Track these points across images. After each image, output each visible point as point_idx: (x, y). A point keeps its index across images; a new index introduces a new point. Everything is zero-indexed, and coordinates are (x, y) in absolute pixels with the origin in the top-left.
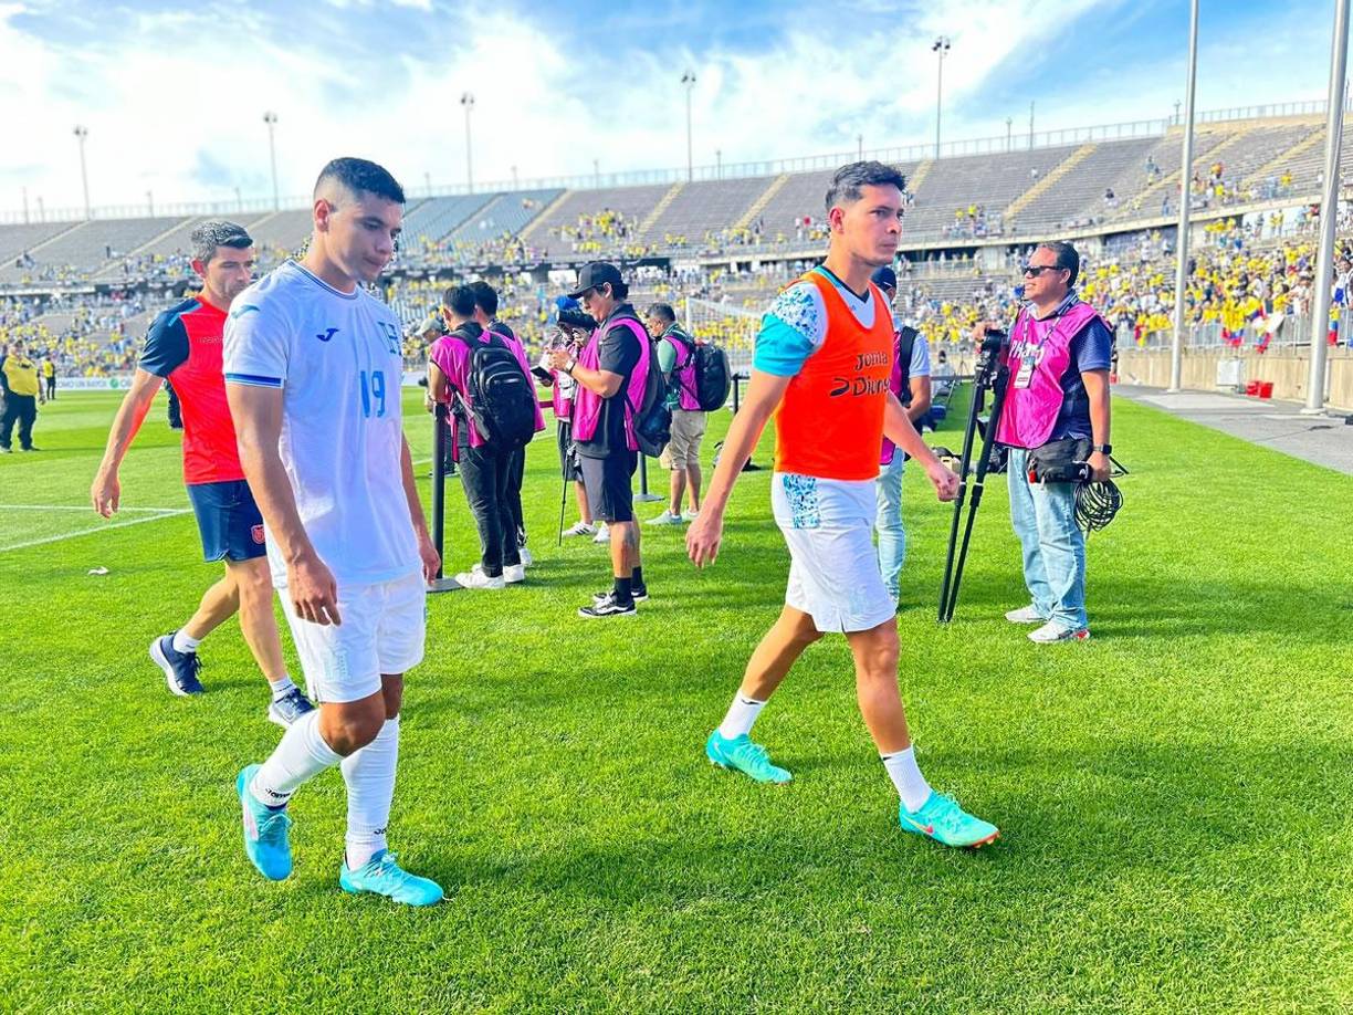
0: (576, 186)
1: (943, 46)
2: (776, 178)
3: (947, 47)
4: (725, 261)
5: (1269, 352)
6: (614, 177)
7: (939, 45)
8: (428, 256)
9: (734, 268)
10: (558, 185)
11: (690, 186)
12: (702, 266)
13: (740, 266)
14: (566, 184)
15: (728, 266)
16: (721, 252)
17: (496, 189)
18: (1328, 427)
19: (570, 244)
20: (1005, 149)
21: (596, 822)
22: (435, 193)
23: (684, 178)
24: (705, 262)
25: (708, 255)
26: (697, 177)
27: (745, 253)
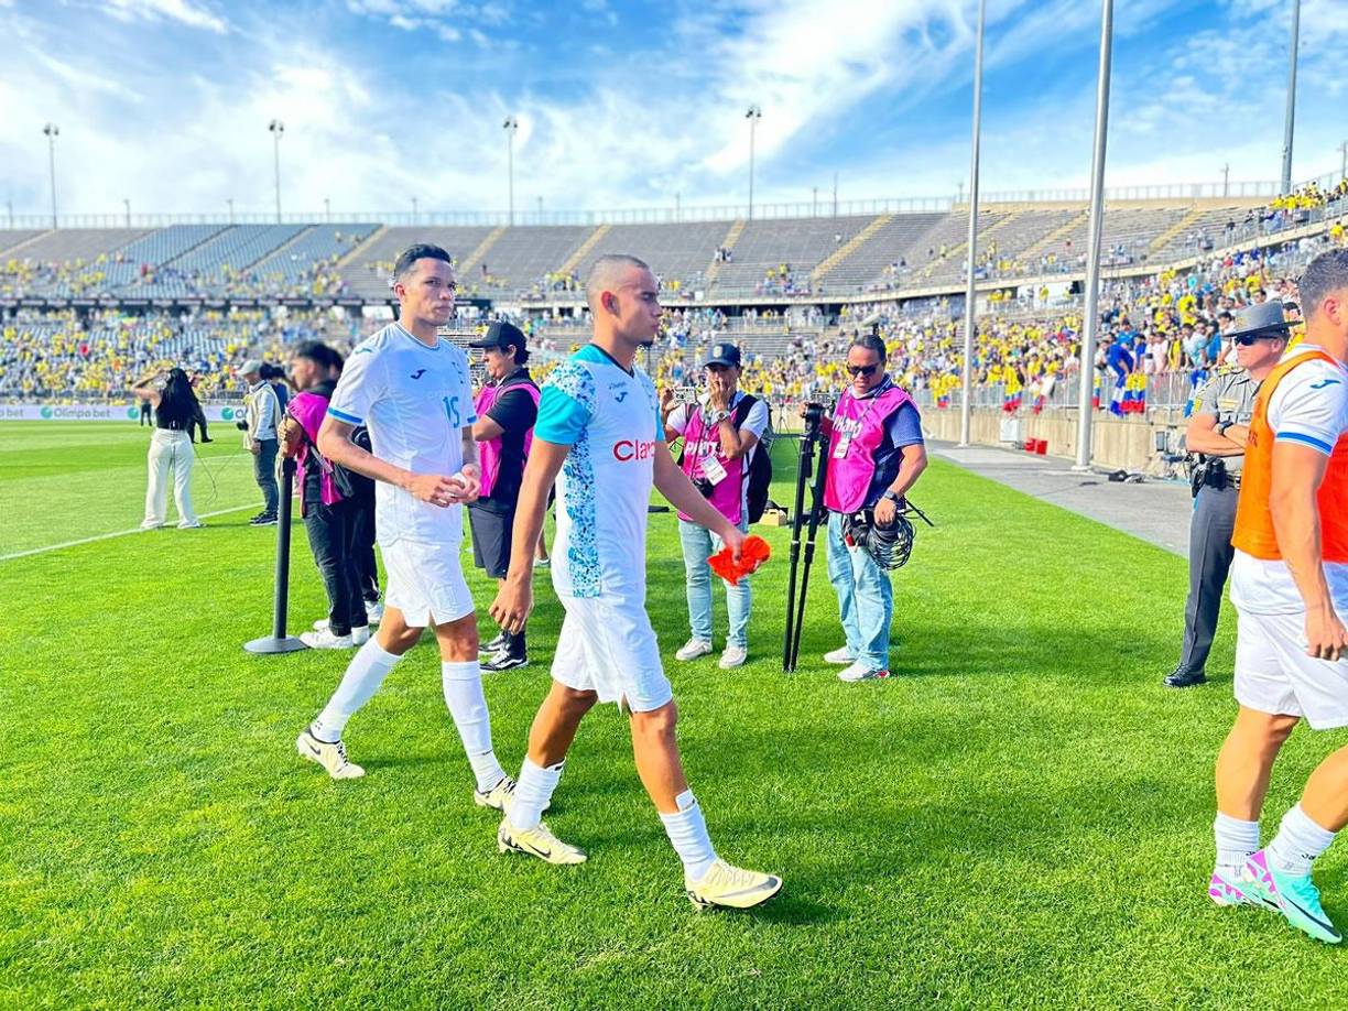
0: (393, 222)
1: (755, 114)
2: (598, 227)
3: (759, 115)
4: (548, 305)
5: (1043, 413)
6: (433, 215)
7: (751, 113)
8: (231, 285)
9: (556, 312)
10: (373, 220)
11: (511, 230)
12: (524, 310)
13: (562, 312)
14: (383, 220)
15: (550, 311)
16: (544, 297)
17: (307, 221)
18: (1094, 483)
19: (385, 280)
20: (812, 214)
21: (487, 886)
22: (239, 221)
23: (505, 222)
24: (527, 305)
25: (530, 299)
26: (518, 221)
27: (567, 299)
